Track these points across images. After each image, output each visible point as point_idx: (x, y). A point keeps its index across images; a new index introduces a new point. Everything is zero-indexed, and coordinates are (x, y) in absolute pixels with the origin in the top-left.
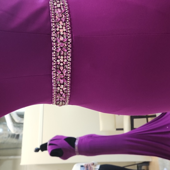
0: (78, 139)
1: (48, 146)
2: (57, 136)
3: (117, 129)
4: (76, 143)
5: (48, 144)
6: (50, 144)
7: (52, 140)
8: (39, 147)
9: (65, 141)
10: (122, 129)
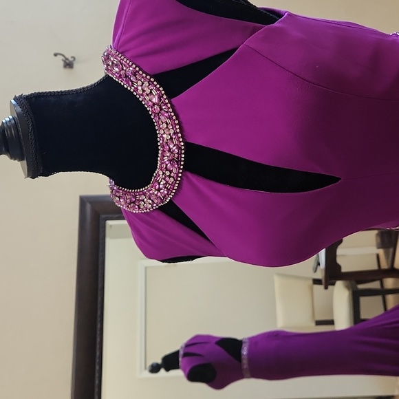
0: (247, 341)
1: (180, 359)
2: (197, 337)
3: (318, 323)
4: (245, 352)
5: (181, 353)
6: (185, 355)
7: (188, 345)
8: (159, 361)
9: (218, 348)
10: (331, 322)
